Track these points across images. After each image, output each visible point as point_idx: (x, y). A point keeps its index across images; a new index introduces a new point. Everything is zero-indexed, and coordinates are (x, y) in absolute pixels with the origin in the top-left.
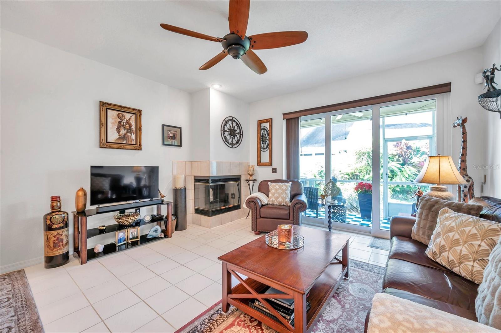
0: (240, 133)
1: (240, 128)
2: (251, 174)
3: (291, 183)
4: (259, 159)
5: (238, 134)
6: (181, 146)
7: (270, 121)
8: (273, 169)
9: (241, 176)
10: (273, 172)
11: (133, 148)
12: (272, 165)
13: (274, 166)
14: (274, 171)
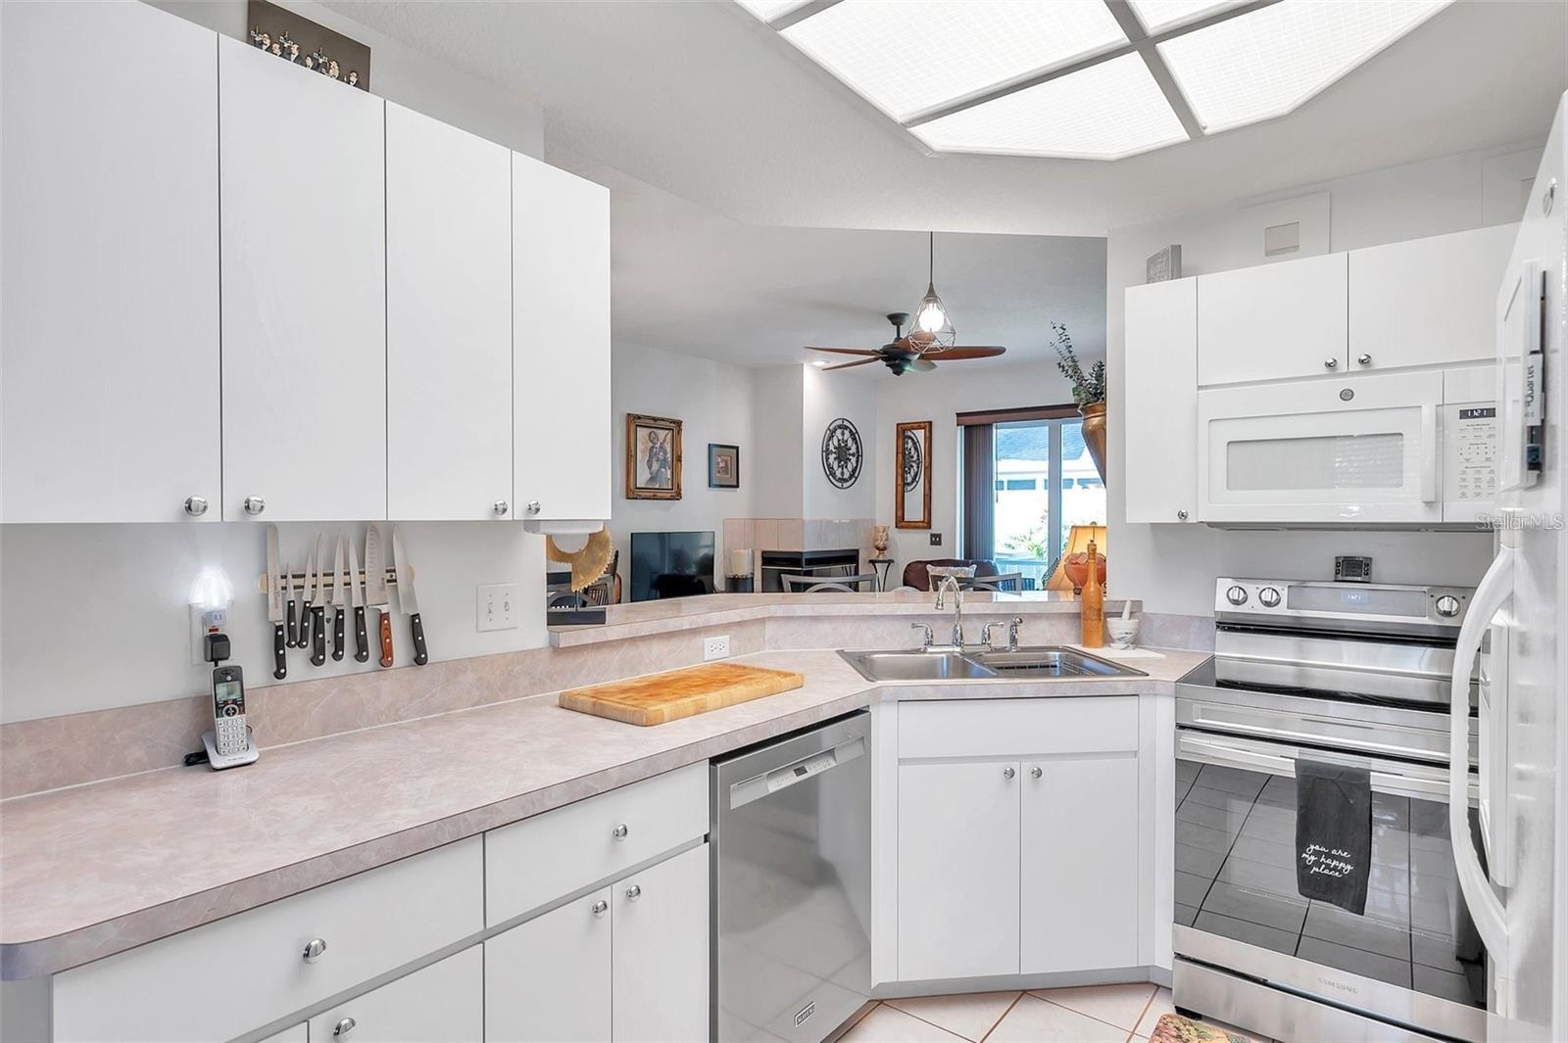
0: (858, 452)
1: (856, 443)
2: (881, 546)
3: (975, 566)
4: (900, 513)
5: (853, 455)
6: (737, 486)
7: (928, 426)
8: (932, 535)
9: (857, 550)
10: (932, 543)
11: (668, 495)
12: (930, 528)
13: (935, 530)
14: (936, 540)
